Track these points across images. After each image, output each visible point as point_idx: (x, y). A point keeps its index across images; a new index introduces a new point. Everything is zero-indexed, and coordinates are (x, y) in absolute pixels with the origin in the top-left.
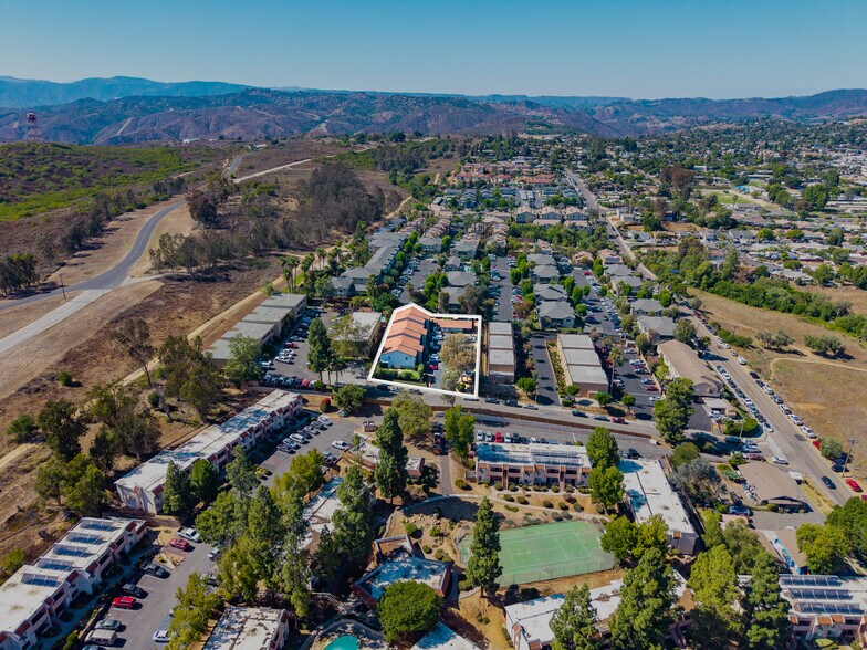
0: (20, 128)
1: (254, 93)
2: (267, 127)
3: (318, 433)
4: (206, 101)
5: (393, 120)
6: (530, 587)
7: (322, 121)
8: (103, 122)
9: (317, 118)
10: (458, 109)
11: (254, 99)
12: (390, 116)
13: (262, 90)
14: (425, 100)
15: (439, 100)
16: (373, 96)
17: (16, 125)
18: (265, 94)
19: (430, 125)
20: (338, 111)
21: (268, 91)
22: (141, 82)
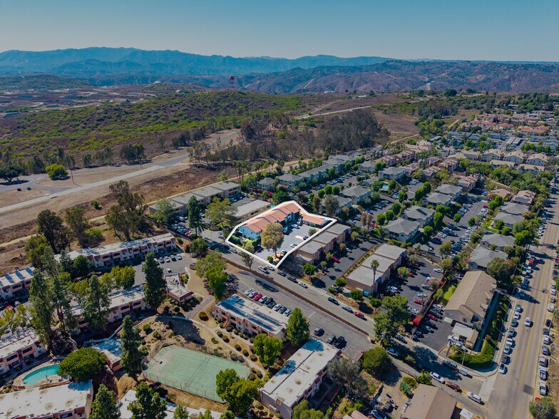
0: (260, 84)
1: (391, 63)
2: (389, 85)
3: (169, 262)
4: (360, 69)
5: (484, 81)
6: (166, 388)
7: (429, 82)
8: (300, 81)
9: (427, 79)
10: (541, 73)
11: (390, 67)
12: (483, 78)
13: (396, 61)
14: (515, 66)
15: (527, 66)
16: (474, 64)
17: (258, 82)
18: (398, 64)
19: (512, 85)
20: (444, 75)
21: (400, 61)
22: (331, 58)
